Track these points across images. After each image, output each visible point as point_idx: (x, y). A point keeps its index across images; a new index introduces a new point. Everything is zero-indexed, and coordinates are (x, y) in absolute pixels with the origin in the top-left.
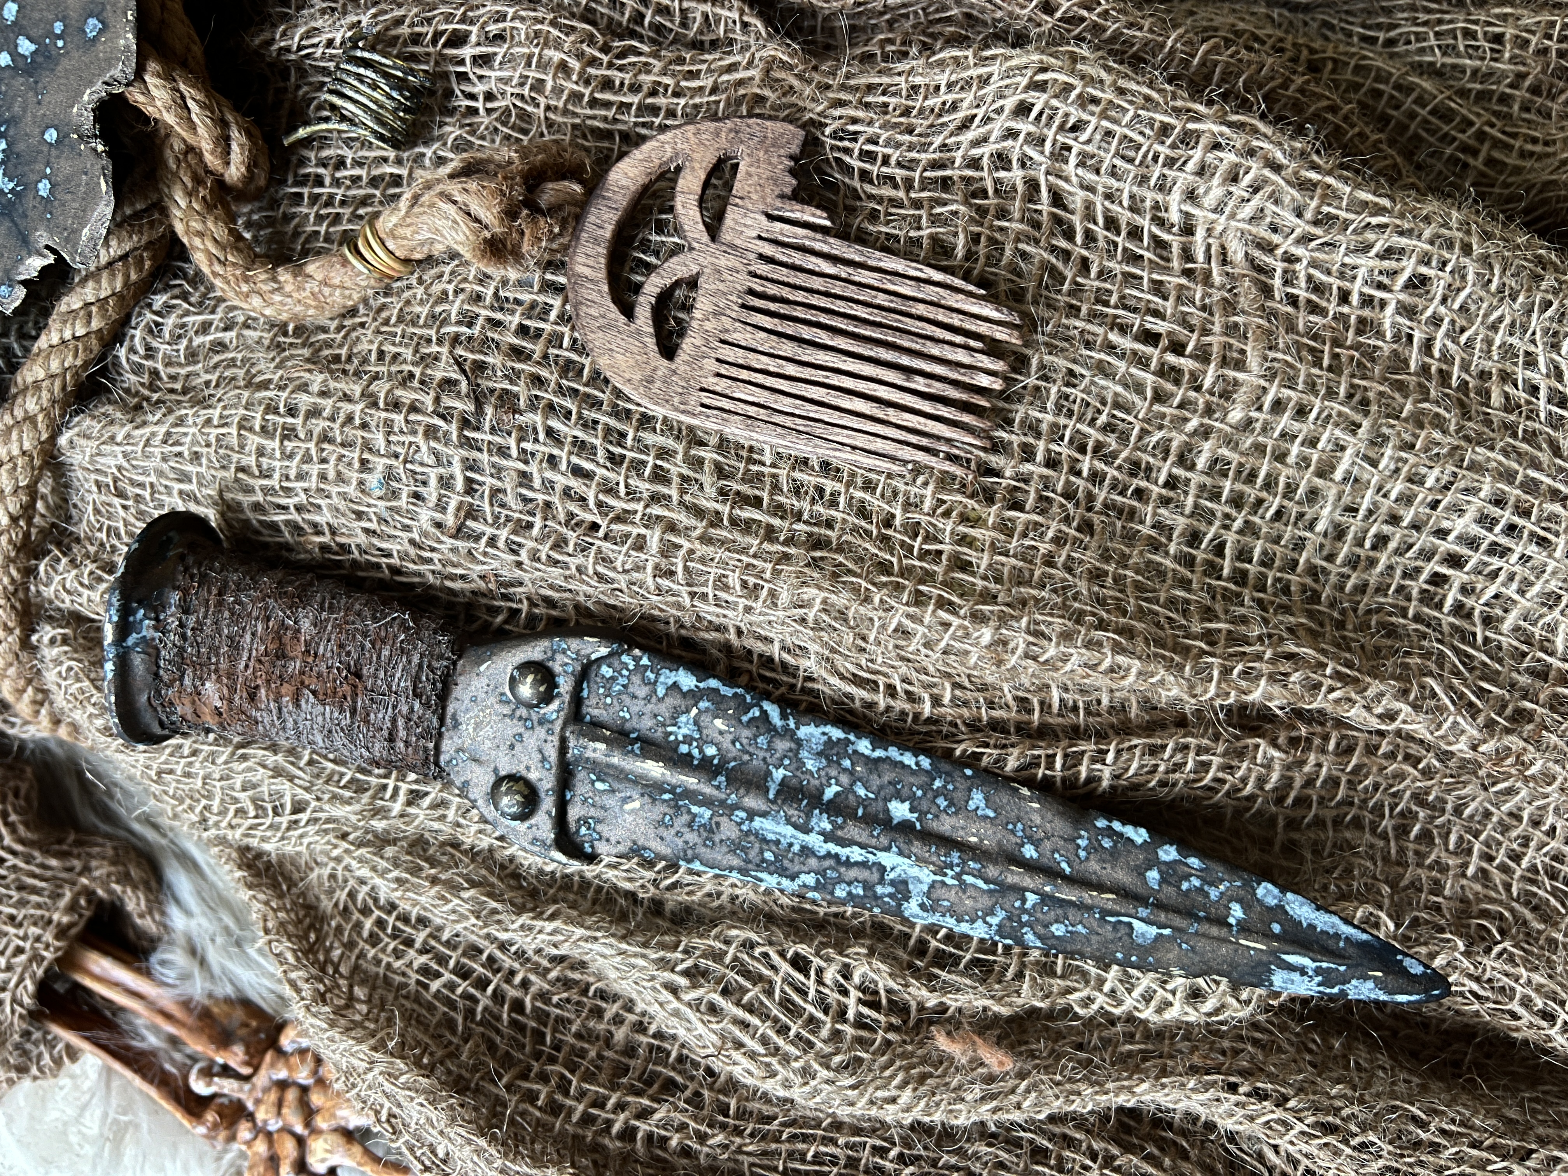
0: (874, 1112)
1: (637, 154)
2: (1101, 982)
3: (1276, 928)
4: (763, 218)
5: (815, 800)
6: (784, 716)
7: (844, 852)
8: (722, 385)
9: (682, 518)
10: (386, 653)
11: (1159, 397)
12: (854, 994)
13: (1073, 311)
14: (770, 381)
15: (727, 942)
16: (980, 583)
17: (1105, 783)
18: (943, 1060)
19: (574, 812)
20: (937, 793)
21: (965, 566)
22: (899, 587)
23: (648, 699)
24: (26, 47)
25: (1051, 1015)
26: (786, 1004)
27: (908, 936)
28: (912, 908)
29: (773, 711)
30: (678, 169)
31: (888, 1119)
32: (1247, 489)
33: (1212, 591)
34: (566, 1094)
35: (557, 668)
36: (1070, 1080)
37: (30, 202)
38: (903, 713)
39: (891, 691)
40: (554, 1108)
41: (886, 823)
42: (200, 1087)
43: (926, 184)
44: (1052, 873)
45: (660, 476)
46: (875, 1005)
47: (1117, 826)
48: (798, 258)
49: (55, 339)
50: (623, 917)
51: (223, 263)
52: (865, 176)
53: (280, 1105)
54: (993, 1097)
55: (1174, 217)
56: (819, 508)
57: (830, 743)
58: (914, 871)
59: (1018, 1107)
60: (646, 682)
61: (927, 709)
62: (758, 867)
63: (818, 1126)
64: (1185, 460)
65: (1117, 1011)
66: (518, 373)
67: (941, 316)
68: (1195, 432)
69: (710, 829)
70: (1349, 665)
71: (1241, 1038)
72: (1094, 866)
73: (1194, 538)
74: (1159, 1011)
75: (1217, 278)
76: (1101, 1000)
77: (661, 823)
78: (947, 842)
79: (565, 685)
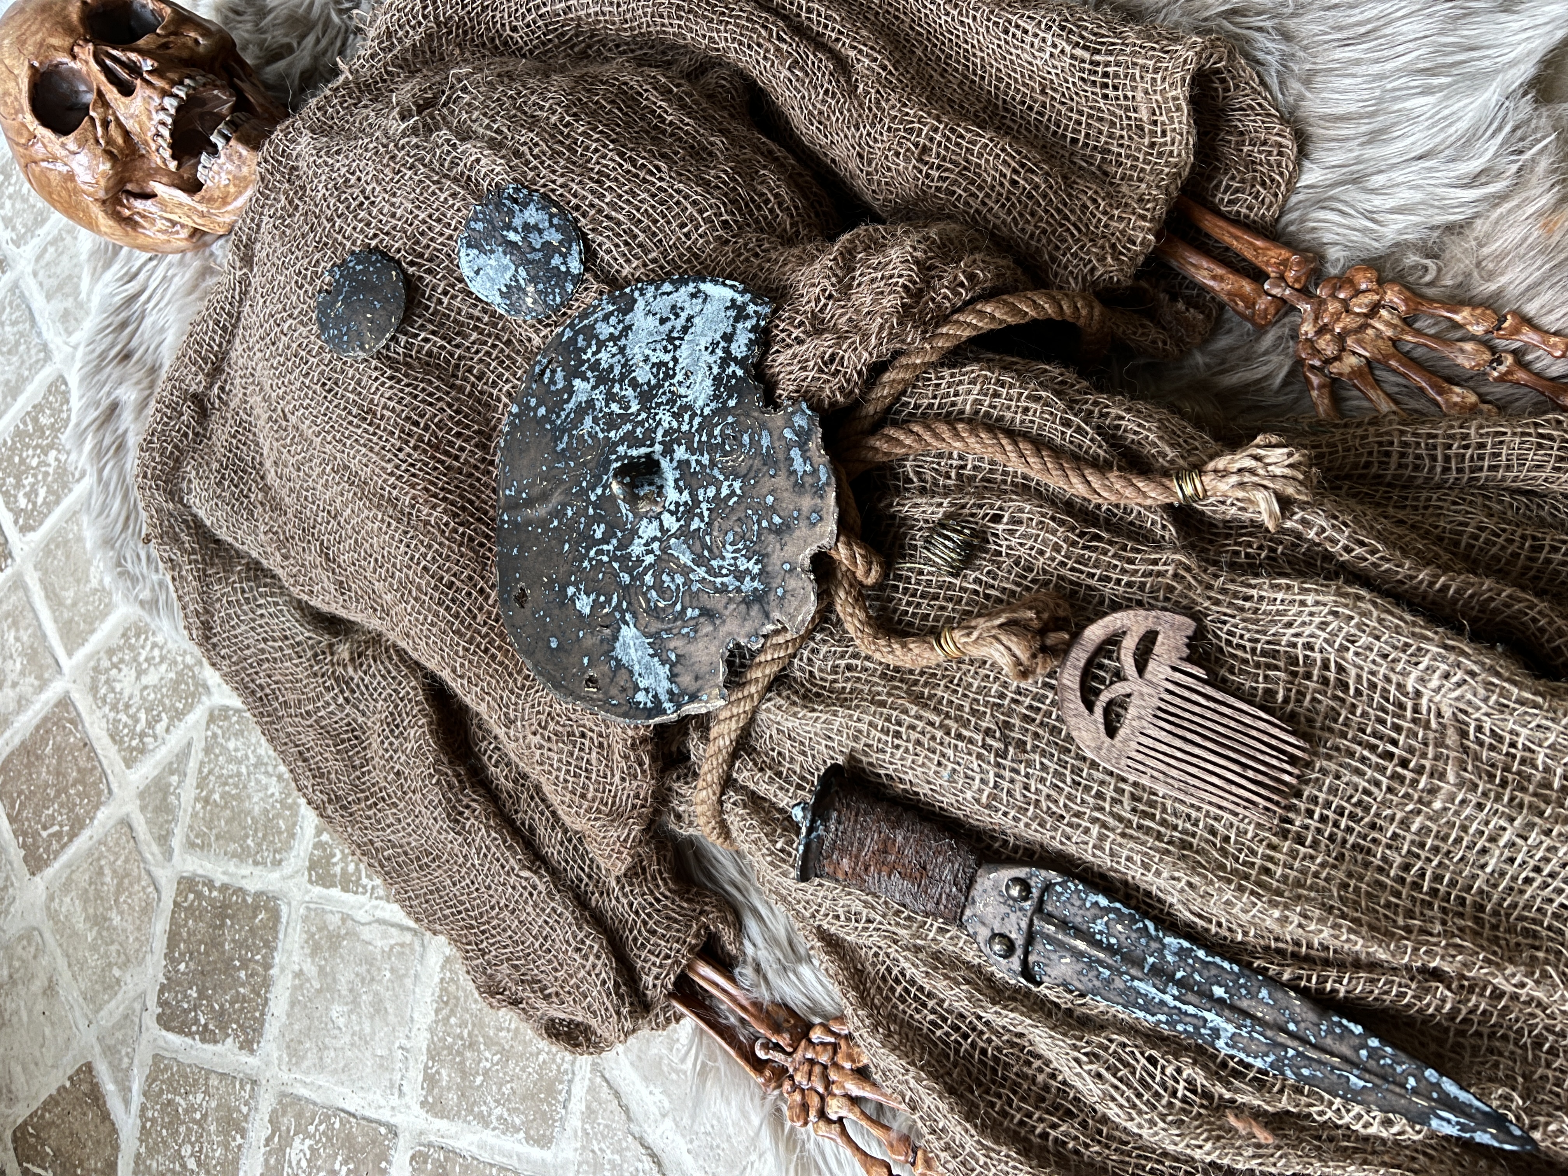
0: (1189, 1151)
1: (1101, 622)
2: (1331, 1103)
3: (1435, 1095)
4: (1169, 670)
5: (1171, 978)
6: (1156, 930)
7: (1184, 1007)
8: (1140, 757)
9: (1111, 821)
10: (940, 859)
11: (1390, 790)
12: (1182, 1084)
13: (1344, 735)
14: (1167, 759)
15: (1111, 1041)
16: (1275, 884)
17: (1342, 995)
18: (1231, 1129)
19: (1032, 958)
20: (1241, 986)
21: (1267, 871)
22: (1229, 881)
23: (1080, 908)
24: (777, 520)
25: (1298, 1116)
26: (1142, 1081)
27: (1217, 1057)
28: (1220, 1044)
29: (1151, 926)
30: (1124, 633)
31: (1197, 1157)
32: (1442, 845)
33: (1414, 899)
34: (1011, 1106)
35: (1033, 884)
36: (1308, 1156)
37: (772, 597)
38: (1225, 938)
39: (1219, 924)
40: (1004, 1114)
41: (1210, 997)
42: (761, 1054)
43: (1264, 653)
44: (1305, 1041)
45: (1100, 796)
46: (1194, 1092)
47: (1345, 1022)
48: (1187, 694)
49: (769, 658)
50: (1049, 1015)
51: (862, 632)
52: (1229, 643)
53: (810, 1074)
54: (1260, 1156)
55: (1410, 689)
56: (1188, 825)
57: (1182, 948)
58: (1224, 1025)
59: (1275, 1165)
60: (1080, 898)
61: (1240, 937)
62: (1134, 1006)
63: (1154, 1152)
64: (1405, 824)
65: (1340, 1122)
66: (1027, 730)
67: (1266, 738)
68: (1411, 812)
69: (1109, 982)
70: (1495, 953)
71: (1416, 1151)
72: (1329, 1041)
73: (1406, 867)
74: (1365, 1127)
75: (1434, 725)
76: (1330, 1114)
77: (1080, 973)
78: (1245, 1014)
79: (1035, 892)
